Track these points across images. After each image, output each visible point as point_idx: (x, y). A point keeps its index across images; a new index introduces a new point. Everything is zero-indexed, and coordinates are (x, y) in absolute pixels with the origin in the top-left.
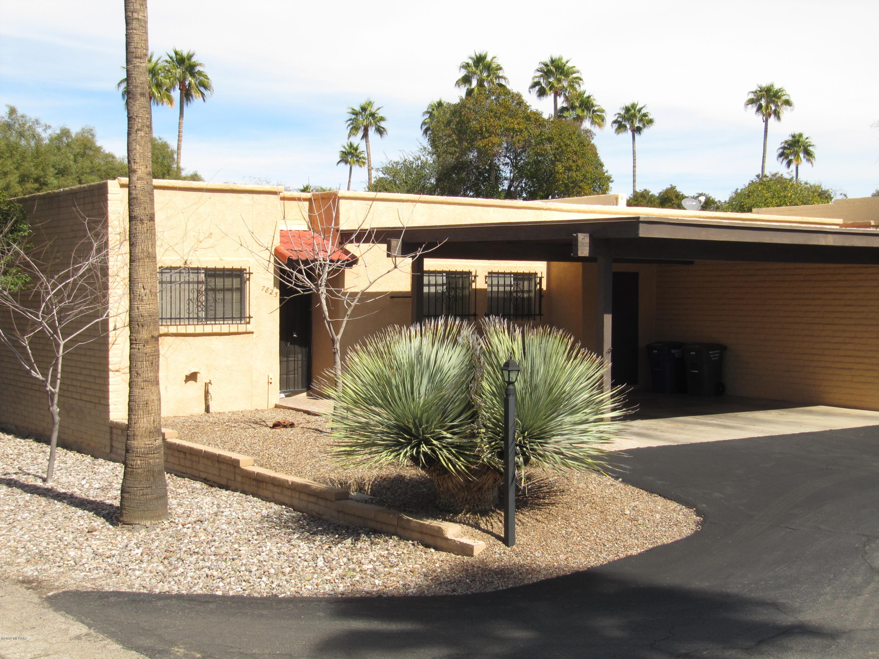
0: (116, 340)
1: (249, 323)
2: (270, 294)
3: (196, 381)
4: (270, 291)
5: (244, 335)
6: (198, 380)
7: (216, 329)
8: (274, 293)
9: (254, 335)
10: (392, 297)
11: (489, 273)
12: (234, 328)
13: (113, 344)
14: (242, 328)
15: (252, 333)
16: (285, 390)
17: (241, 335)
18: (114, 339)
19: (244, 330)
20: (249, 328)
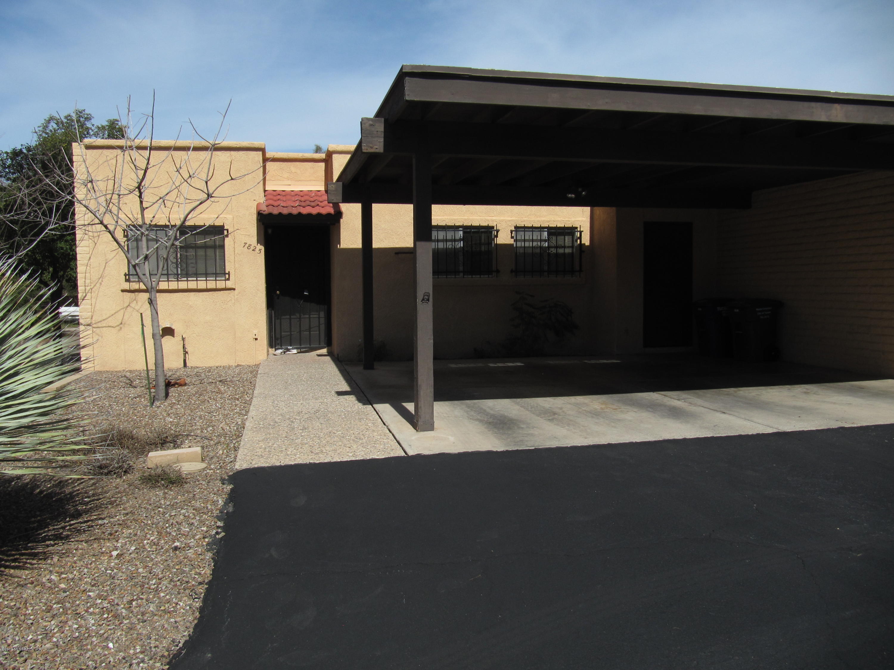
0: (86, 295)
1: (228, 279)
2: (253, 250)
3: (174, 336)
4: (252, 248)
5: (225, 291)
6: (175, 335)
7: (192, 285)
8: (257, 250)
9: (236, 291)
10: (397, 253)
11: (516, 227)
12: (211, 284)
13: (83, 300)
14: (221, 284)
15: (234, 289)
16: (299, 346)
17: (222, 292)
18: (84, 295)
19: (224, 287)
20: (229, 284)
